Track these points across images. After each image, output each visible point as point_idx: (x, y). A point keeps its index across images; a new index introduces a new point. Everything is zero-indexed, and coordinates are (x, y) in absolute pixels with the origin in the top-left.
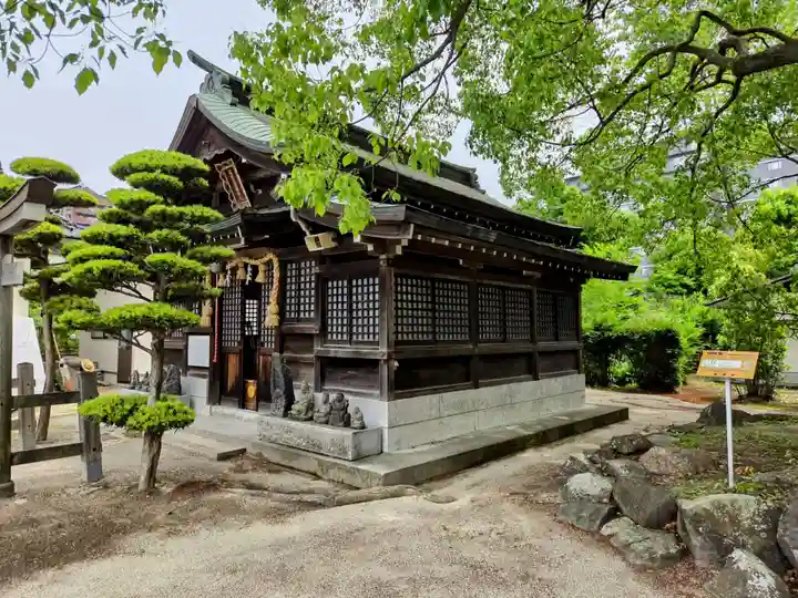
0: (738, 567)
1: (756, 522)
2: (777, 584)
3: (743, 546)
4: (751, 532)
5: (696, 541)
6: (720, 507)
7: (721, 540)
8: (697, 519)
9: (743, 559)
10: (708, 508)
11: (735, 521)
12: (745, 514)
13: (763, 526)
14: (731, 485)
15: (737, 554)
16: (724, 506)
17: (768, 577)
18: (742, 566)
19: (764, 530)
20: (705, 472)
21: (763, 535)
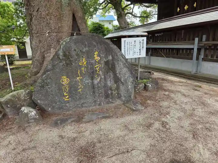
0: (25, 112)
1: (26, 97)
2: (36, 112)
3: (23, 106)
4: (25, 100)
5: (8, 110)
6: (13, 96)
7: (16, 107)
8: (7, 103)
9: (25, 109)
10: (10, 98)
11: (19, 99)
12: (22, 96)
13: (28, 97)
14: (13, 89)
15: (23, 109)
16: (15, 96)
17: (34, 111)
18: (26, 111)
19: (28, 98)
20: (3, 87)
21: (28, 100)
